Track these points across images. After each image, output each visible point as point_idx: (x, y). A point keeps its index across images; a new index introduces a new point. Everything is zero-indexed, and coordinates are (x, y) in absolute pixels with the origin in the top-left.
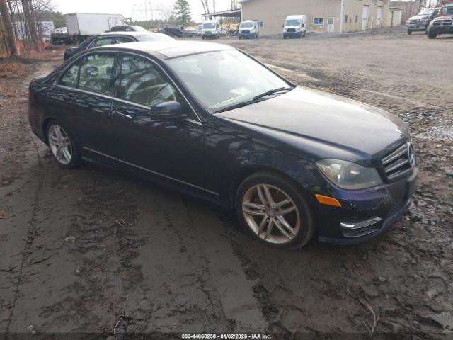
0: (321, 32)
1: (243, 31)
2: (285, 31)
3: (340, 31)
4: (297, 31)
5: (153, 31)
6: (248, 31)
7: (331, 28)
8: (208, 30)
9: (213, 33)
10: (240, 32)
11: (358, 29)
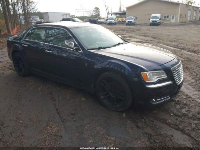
0: (168, 22)
1: (128, 22)
2: (151, 22)
3: (178, 22)
4: (157, 22)
5: (83, 21)
6: (131, 22)
7: (173, 21)
8: (111, 21)
9: (113, 22)
10: (127, 22)
11: (186, 21)
